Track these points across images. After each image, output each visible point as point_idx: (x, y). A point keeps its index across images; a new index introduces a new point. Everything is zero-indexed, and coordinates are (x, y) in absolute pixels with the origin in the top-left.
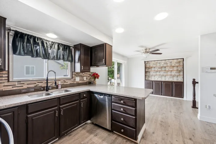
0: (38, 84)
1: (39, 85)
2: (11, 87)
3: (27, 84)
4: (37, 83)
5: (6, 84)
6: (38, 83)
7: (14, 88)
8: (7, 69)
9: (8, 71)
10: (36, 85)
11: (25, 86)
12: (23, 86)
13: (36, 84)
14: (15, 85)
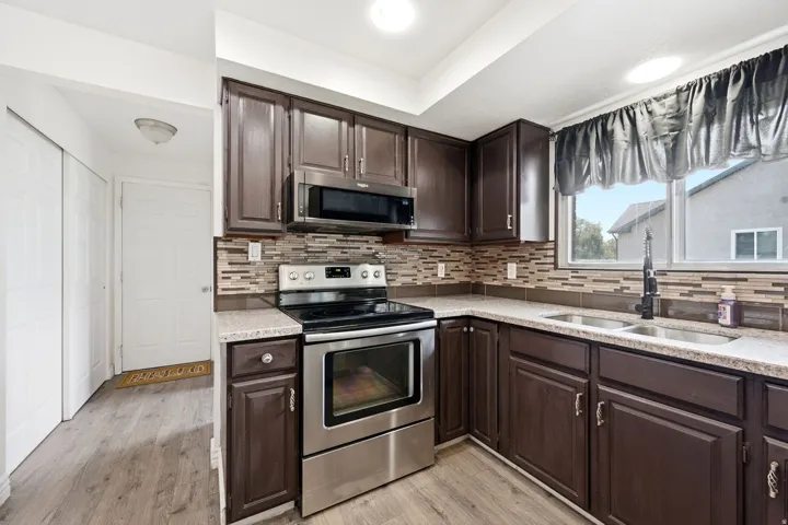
0: (626, 284)
1: (628, 288)
2: (559, 283)
3: (594, 281)
4: (622, 281)
5: (553, 274)
6: (625, 279)
7: (566, 288)
8: (552, 238)
9: (556, 241)
10: (618, 287)
11: (589, 288)
12: (582, 285)
13: (618, 282)
14: (567, 279)
